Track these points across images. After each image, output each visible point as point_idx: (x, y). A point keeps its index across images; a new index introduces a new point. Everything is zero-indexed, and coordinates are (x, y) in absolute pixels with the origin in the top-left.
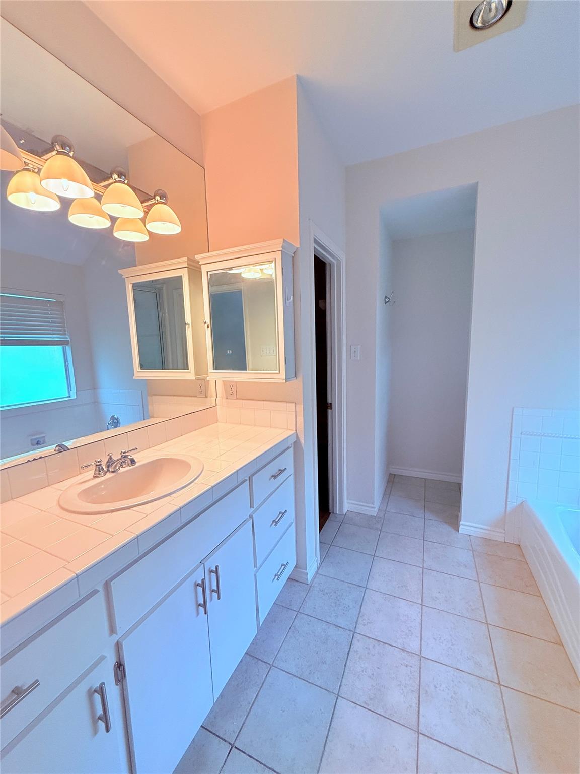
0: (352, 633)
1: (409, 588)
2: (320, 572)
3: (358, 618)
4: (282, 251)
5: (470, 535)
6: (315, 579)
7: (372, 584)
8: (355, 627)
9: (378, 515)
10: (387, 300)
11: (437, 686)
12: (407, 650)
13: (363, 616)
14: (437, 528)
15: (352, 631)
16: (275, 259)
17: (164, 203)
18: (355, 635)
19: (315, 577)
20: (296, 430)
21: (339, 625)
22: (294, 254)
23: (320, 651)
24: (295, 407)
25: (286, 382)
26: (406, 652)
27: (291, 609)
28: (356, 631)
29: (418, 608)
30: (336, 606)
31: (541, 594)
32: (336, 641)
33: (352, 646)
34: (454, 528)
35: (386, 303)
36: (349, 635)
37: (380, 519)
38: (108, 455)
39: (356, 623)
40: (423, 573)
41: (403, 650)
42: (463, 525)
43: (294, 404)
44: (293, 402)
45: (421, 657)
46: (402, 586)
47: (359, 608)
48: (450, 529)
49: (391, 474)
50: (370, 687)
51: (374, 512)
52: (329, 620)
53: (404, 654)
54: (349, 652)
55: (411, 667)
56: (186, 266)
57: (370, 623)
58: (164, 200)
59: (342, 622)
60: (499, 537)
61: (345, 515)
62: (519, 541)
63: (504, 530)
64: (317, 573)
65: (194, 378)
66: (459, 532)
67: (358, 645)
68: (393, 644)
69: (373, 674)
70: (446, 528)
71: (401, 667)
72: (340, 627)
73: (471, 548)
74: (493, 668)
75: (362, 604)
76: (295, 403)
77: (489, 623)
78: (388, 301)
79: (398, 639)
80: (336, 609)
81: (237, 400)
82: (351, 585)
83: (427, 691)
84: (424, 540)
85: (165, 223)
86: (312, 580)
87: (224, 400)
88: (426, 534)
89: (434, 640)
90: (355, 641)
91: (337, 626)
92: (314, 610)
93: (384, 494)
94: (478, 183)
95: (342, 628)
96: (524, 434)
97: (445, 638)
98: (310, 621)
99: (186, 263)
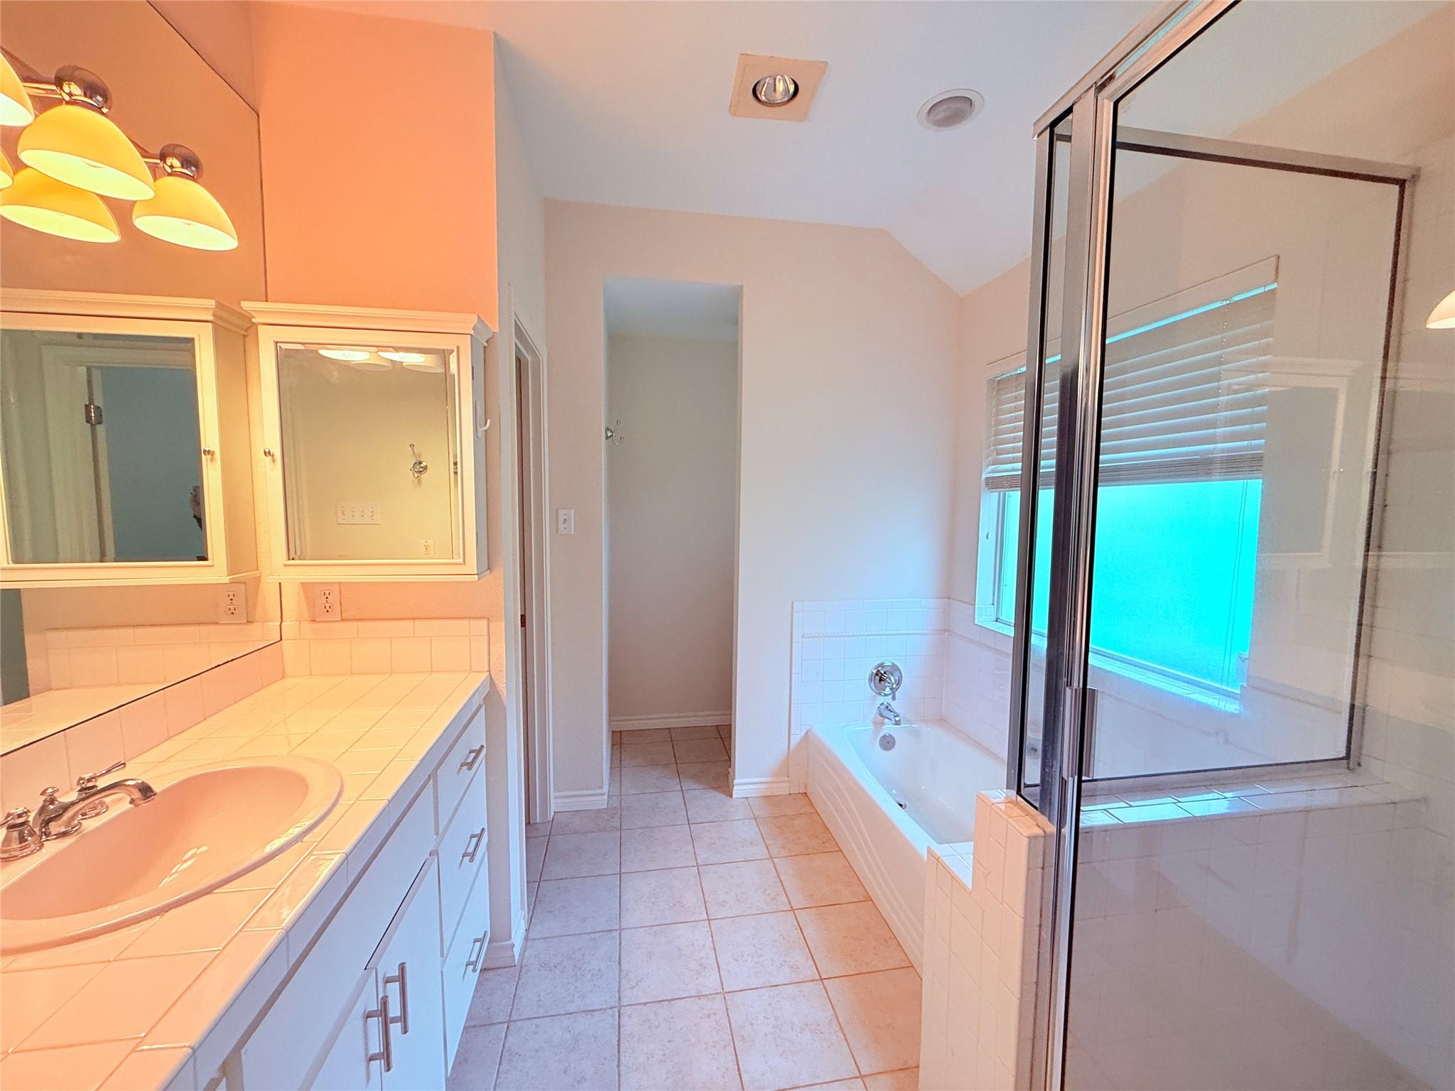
0: (616, 1010)
1: (685, 903)
2: (531, 935)
3: (620, 982)
4: (471, 335)
5: (747, 798)
6: (525, 951)
7: (630, 919)
8: (619, 998)
9: (609, 806)
10: (609, 434)
11: (753, 1022)
12: (704, 993)
13: (627, 974)
14: (704, 800)
15: (615, 1007)
16: (458, 347)
17: (192, 178)
18: (622, 1011)
19: (524, 949)
20: (489, 671)
21: (590, 1009)
22: (487, 342)
23: (570, 1066)
24: (489, 625)
25: (479, 579)
26: (702, 998)
27: (493, 1024)
28: (622, 1004)
29: (704, 927)
30: (577, 980)
31: (839, 848)
32: (593, 1036)
33: (622, 1030)
34: (727, 795)
35: (607, 438)
36: (612, 1016)
37: (614, 812)
38: (43, 793)
39: (619, 991)
40: (699, 873)
41: (699, 997)
42: (737, 784)
43: (485, 622)
44: (485, 618)
45: (724, 994)
46: (675, 905)
47: (618, 966)
48: (722, 796)
49: (613, 732)
50: (666, 1076)
51: (601, 802)
52: (571, 1008)
53: (703, 1001)
54: (619, 1041)
55: (715, 1014)
56: (211, 318)
57: (640, 981)
58: (192, 171)
59: (595, 1001)
60: (783, 789)
61: (552, 821)
62: (806, 787)
63: (788, 777)
64: (526, 939)
65: (226, 579)
66: (734, 796)
67: (631, 1023)
68: (682, 996)
69: (664, 1055)
70: (716, 797)
71: (701, 1022)
72: (593, 1011)
73: (752, 816)
74: (811, 962)
75: (620, 957)
76: (488, 619)
77: (794, 908)
78: (611, 436)
79: (687, 985)
80: (578, 985)
81: (343, 624)
82: (593, 935)
83: (742, 1036)
84: (689, 824)
85: (190, 222)
86: (522, 955)
87: (306, 626)
88: (689, 813)
89: (736, 962)
90: (624, 1019)
91: (589, 1011)
92: (540, 1003)
93: (611, 768)
94: (742, 286)
95: (597, 1010)
96: (806, 638)
97: (748, 953)
98: (537, 1026)
99: (211, 312)
